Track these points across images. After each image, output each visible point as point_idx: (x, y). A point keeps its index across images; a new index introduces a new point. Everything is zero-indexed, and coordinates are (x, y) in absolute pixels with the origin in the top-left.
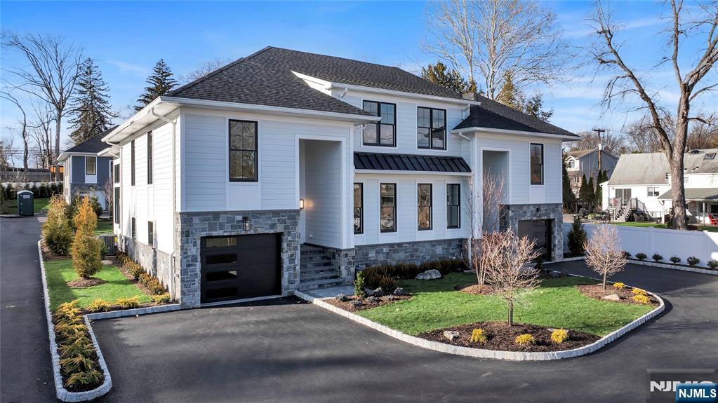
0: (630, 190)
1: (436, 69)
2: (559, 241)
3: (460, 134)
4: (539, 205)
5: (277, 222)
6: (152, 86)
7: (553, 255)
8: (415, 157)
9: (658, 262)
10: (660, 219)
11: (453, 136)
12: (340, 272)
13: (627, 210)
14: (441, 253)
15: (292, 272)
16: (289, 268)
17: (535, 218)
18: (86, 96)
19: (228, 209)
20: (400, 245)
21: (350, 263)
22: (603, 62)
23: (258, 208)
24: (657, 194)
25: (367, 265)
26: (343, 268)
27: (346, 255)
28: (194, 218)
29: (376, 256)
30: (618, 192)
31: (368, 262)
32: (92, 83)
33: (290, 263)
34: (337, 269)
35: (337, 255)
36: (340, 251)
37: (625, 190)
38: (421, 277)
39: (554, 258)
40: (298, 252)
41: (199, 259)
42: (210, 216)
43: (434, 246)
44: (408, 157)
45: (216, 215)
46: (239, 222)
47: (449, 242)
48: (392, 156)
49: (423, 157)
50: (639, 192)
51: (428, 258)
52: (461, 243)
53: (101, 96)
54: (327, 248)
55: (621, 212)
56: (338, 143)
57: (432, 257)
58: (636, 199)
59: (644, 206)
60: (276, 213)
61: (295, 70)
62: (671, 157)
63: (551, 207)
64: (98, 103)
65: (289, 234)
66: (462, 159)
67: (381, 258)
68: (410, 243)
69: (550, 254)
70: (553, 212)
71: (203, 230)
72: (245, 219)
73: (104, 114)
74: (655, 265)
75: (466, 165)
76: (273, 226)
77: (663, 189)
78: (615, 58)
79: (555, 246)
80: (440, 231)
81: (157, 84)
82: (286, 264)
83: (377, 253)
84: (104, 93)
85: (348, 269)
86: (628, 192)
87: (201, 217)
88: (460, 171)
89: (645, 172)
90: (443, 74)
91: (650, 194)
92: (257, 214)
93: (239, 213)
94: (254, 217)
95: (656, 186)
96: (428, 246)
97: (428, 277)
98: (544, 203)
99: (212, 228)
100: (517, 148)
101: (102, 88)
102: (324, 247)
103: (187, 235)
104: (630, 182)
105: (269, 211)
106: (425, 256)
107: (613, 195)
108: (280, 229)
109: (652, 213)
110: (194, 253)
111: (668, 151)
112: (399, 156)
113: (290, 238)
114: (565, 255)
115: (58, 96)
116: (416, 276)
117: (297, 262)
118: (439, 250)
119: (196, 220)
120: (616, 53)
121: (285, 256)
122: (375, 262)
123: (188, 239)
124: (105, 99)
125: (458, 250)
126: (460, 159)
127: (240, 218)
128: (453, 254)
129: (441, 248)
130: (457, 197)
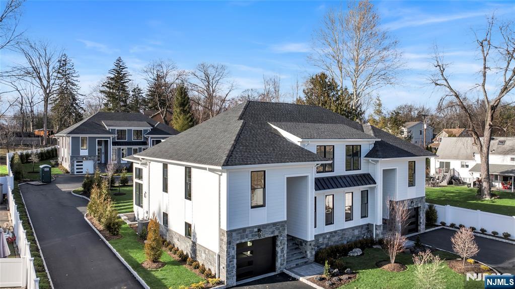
0: (449, 163)
1: (320, 77)
2: (423, 220)
3: (370, 161)
4: (413, 199)
5: (275, 229)
6: (112, 76)
7: (419, 229)
8: (344, 177)
9: (484, 234)
10: (470, 184)
11: (365, 161)
12: (307, 255)
13: (448, 176)
14: (357, 234)
15: (282, 258)
16: (281, 256)
17: (410, 208)
18: (63, 81)
19: (250, 226)
20: (335, 232)
21: (312, 249)
22: (437, 84)
23: (265, 222)
24: (467, 166)
25: (318, 247)
26: (308, 252)
27: (310, 244)
28: (233, 233)
29: (323, 241)
30: (441, 163)
31: (319, 245)
32: (68, 72)
33: (282, 253)
34: (304, 252)
35: (304, 244)
36: (307, 242)
37: (446, 162)
38: (352, 255)
39: (420, 230)
40: (286, 246)
41: (235, 257)
42: (241, 231)
43: (354, 230)
44: (340, 177)
45: (244, 230)
46: (256, 232)
47: (362, 227)
48: (332, 178)
49: (348, 176)
50: (455, 165)
51: (350, 238)
52: (369, 227)
53: (74, 82)
54: (296, 238)
55: (444, 178)
56: (306, 177)
57: (353, 237)
58: (454, 169)
59: (459, 174)
60: (274, 224)
61: (269, 122)
62: (481, 150)
63: (419, 200)
64: (71, 86)
65: (281, 236)
66: (369, 174)
67: (326, 241)
68: (340, 230)
69: (417, 228)
70: (420, 202)
71: (238, 240)
72: (259, 230)
73: (75, 93)
74: (482, 235)
75: (373, 179)
76: (273, 232)
77: (472, 164)
78: (446, 84)
79: (420, 223)
80: (357, 221)
81: (117, 75)
82: (279, 255)
83: (324, 238)
84: (75, 79)
85: (311, 253)
86: (448, 164)
87: (237, 232)
88: (370, 184)
89: (459, 151)
90: (325, 81)
91: (463, 166)
92: (265, 226)
93: (255, 227)
94: (264, 228)
95: (466, 161)
96: (351, 231)
97: (356, 255)
98: (415, 197)
99: (242, 238)
100: (400, 165)
101: (74, 75)
102: (293, 237)
103: (230, 244)
104: (449, 158)
105: (271, 223)
106: (349, 237)
107: (438, 165)
108: (276, 233)
109: (464, 179)
110: (233, 254)
111: (479, 145)
112: (335, 177)
113: (281, 238)
114: (426, 228)
115: (45, 83)
116: (348, 253)
117: (285, 252)
118: (356, 232)
119: (234, 234)
120: (446, 80)
121: (278, 249)
122: (322, 244)
123: (230, 246)
124: (76, 83)
125: (367, 231)
126: (369, 175)
127: (256, 230)
128: (364, 234)
129: (357, 231)
130: (366, 198)
